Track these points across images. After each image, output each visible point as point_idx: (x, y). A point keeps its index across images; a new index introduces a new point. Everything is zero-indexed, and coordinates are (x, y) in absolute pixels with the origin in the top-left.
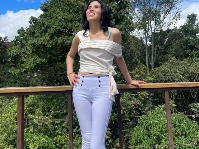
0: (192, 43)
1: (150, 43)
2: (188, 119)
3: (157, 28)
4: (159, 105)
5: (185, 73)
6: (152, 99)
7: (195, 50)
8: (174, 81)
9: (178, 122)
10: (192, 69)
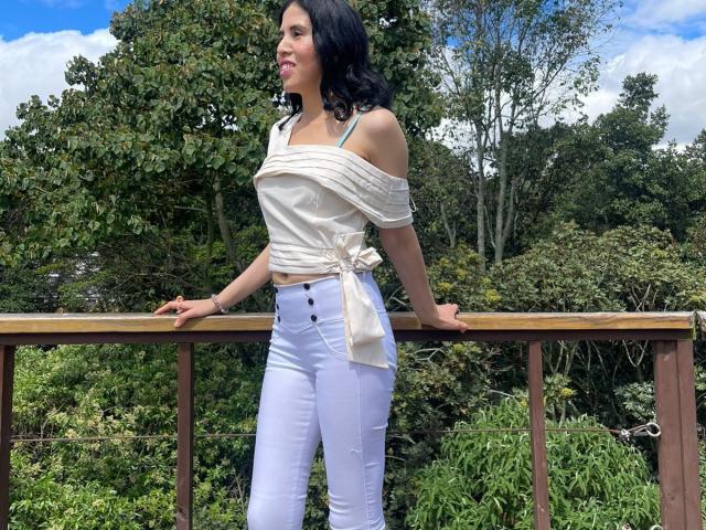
0: (637, 175)
1: (494, 171)
2: (610, 439)
3: (525, 115)
4: (515, 390)
5: (609, 278)
6: (493, 366)
7: (643, 201)
8: (569, 307)
9: (578, 449)
10: (632, 267)
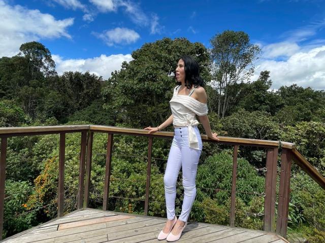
0: (262, 98)
1: (224, 94)
2: (249, 164)
3: (233, 81)
4: (224, 149)
5: (252, 124)
7: (264, 105)
10: (259, 121)
